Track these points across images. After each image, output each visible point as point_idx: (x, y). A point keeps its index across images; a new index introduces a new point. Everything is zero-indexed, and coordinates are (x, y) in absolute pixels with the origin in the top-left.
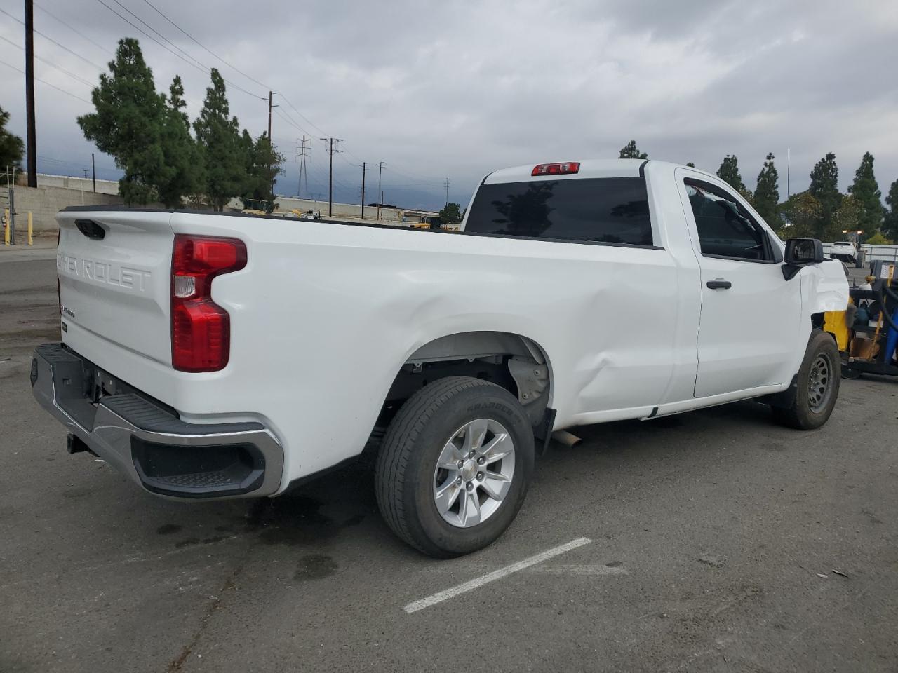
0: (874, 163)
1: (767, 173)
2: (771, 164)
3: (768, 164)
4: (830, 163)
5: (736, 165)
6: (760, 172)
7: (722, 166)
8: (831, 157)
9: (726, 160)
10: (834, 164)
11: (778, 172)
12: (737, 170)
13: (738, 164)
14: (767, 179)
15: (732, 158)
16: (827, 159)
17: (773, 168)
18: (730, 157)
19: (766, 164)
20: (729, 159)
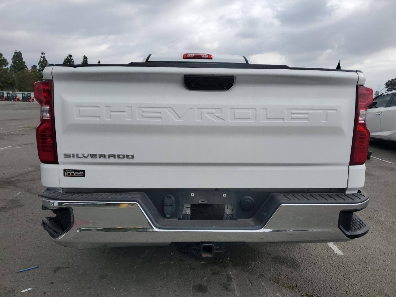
0: (88, 60)
1: (42, 61)
2: (44, 57)
3: (43, 57)
4: (71, 59)
5: (21, 56)
6: (39, 60)
7: (14, 56)
8: (70, 56)
9: (15, 53)
10: (72, 59)
11: (48, 61)
12: (22, 58)
13: (22, 55)
14: (43, 64)
15: (19, 52)
16: (69, 56)
17: (45, 59)
18: (18, 52)
19: (41, 57)
20: (17, 53)
